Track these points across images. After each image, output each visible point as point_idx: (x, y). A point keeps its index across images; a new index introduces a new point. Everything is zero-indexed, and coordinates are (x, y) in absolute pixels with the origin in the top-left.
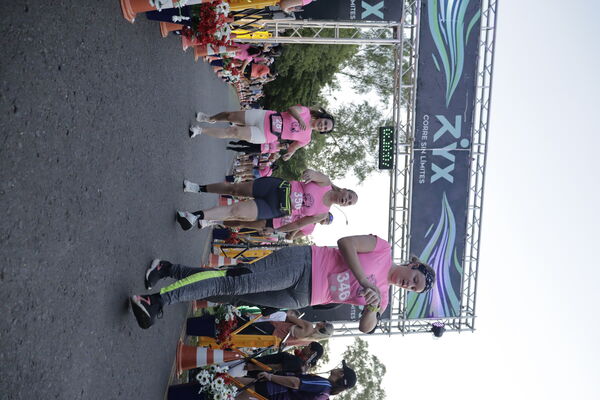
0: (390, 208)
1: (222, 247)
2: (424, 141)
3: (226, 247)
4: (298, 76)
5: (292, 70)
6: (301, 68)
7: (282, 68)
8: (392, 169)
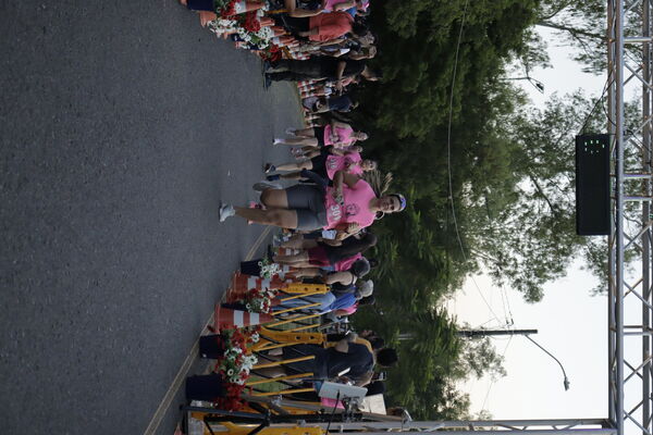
0: (610, 329)
1: (209, 419)
3: (217, 420)
4: (442, 35)
5: (425, 22)
6: (446, 16)
7: (401, 17)
8: (609, 234)
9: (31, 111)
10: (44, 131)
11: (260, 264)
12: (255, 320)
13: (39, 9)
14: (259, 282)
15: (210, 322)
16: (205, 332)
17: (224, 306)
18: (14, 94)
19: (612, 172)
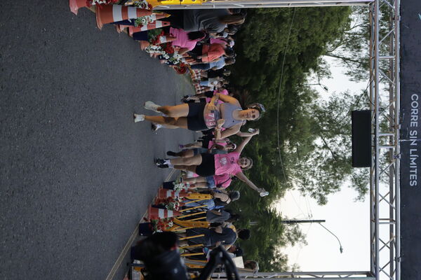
0: (371, 220)
2: (413, 129)
5: (265, 53)
7: (251, 50)
8: (371, 166)
9: (36, 90)
10: (44, 103)
11: (174, 183)
12: (170, 214)
13: (42, 31)
14: (173, 193)
15: (145, 215)
16: (142, 221)
17: (153, 206)
18: (25, 80)
19: (373, 132)
